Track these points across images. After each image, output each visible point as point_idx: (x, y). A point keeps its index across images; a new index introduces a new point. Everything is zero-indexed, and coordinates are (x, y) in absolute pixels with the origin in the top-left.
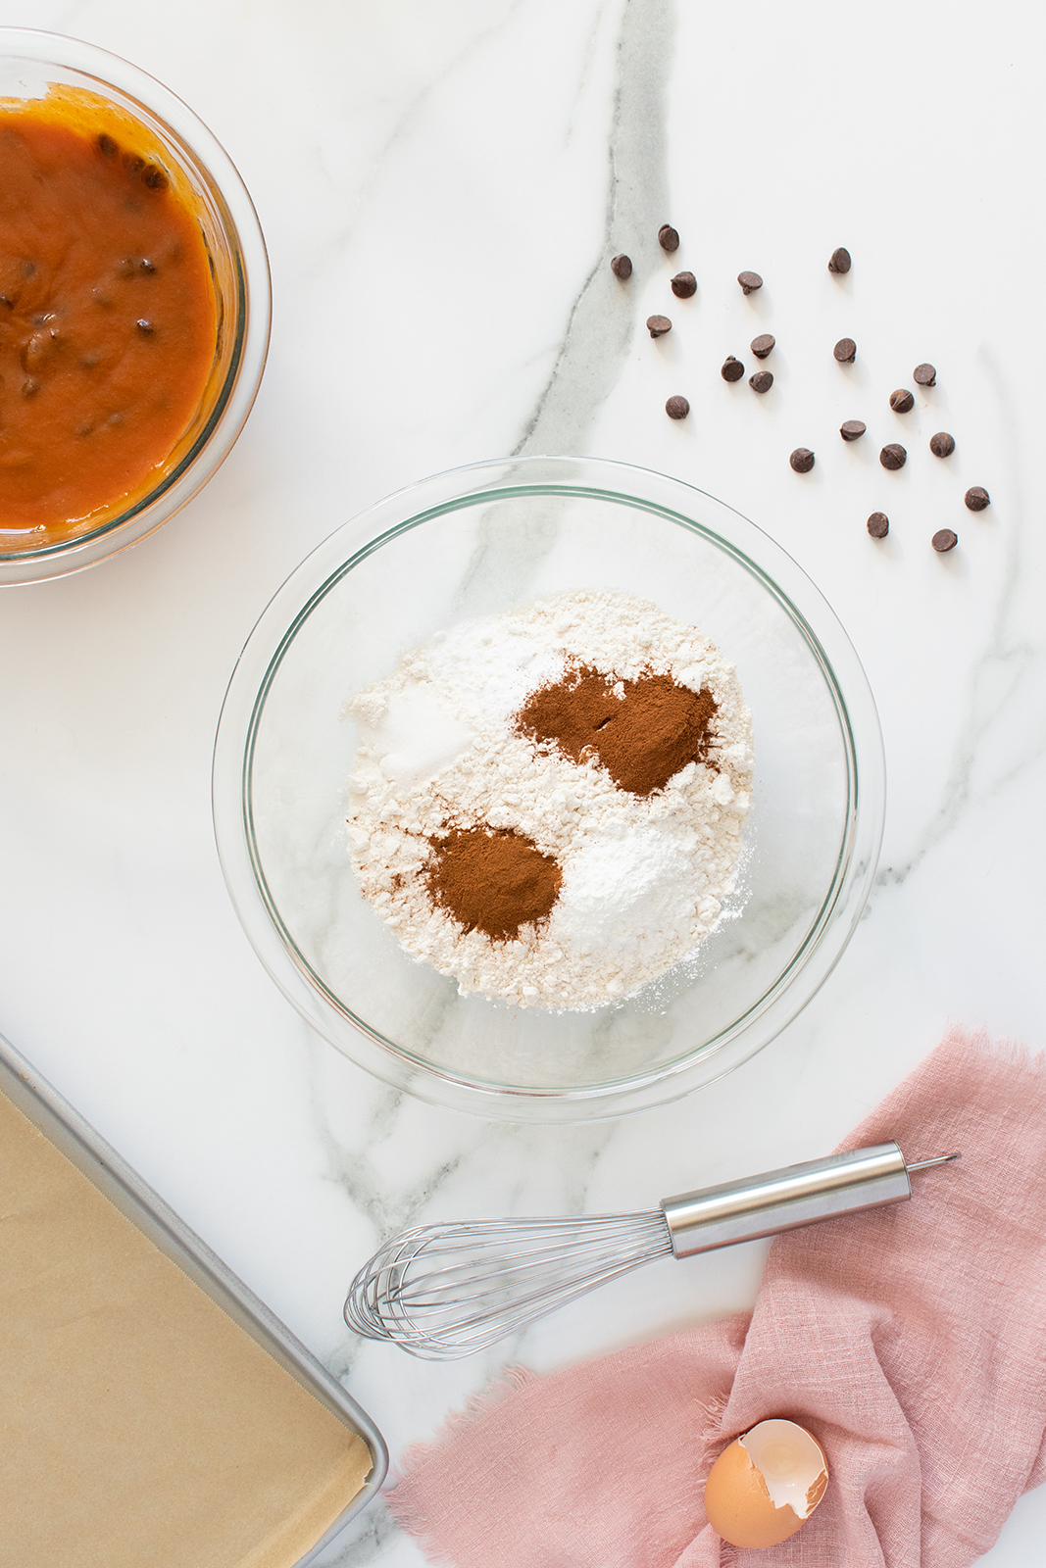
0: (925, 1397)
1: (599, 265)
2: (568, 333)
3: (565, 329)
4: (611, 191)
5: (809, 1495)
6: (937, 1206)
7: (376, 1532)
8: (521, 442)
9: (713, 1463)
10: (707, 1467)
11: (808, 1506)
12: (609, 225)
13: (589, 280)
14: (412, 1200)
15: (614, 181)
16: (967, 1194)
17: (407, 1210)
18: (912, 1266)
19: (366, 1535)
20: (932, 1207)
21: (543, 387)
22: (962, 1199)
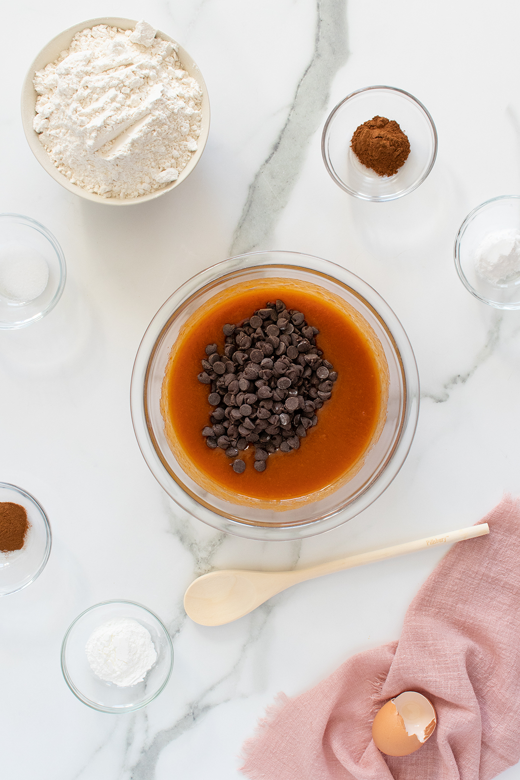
0: (488, 684)
1: (311, 64)
2: (295, 98)
3: (294, 97)
4: (318, 25)
5: (426, 731)
6: (497, 588)
7: (193, 714)
8: (271, 154)
9: (377, 712)
10: (374, 714)
11: (424, 737)
12: (317, 43)
13: (307, 71)
14: (213, 544)
15: (320, 21)
16: (513, 582)
17: (210, 549)
18: (482, 617)
19: (188, 715)
20: (494, 588)
21: (282, 127)
22: (510, 585)
